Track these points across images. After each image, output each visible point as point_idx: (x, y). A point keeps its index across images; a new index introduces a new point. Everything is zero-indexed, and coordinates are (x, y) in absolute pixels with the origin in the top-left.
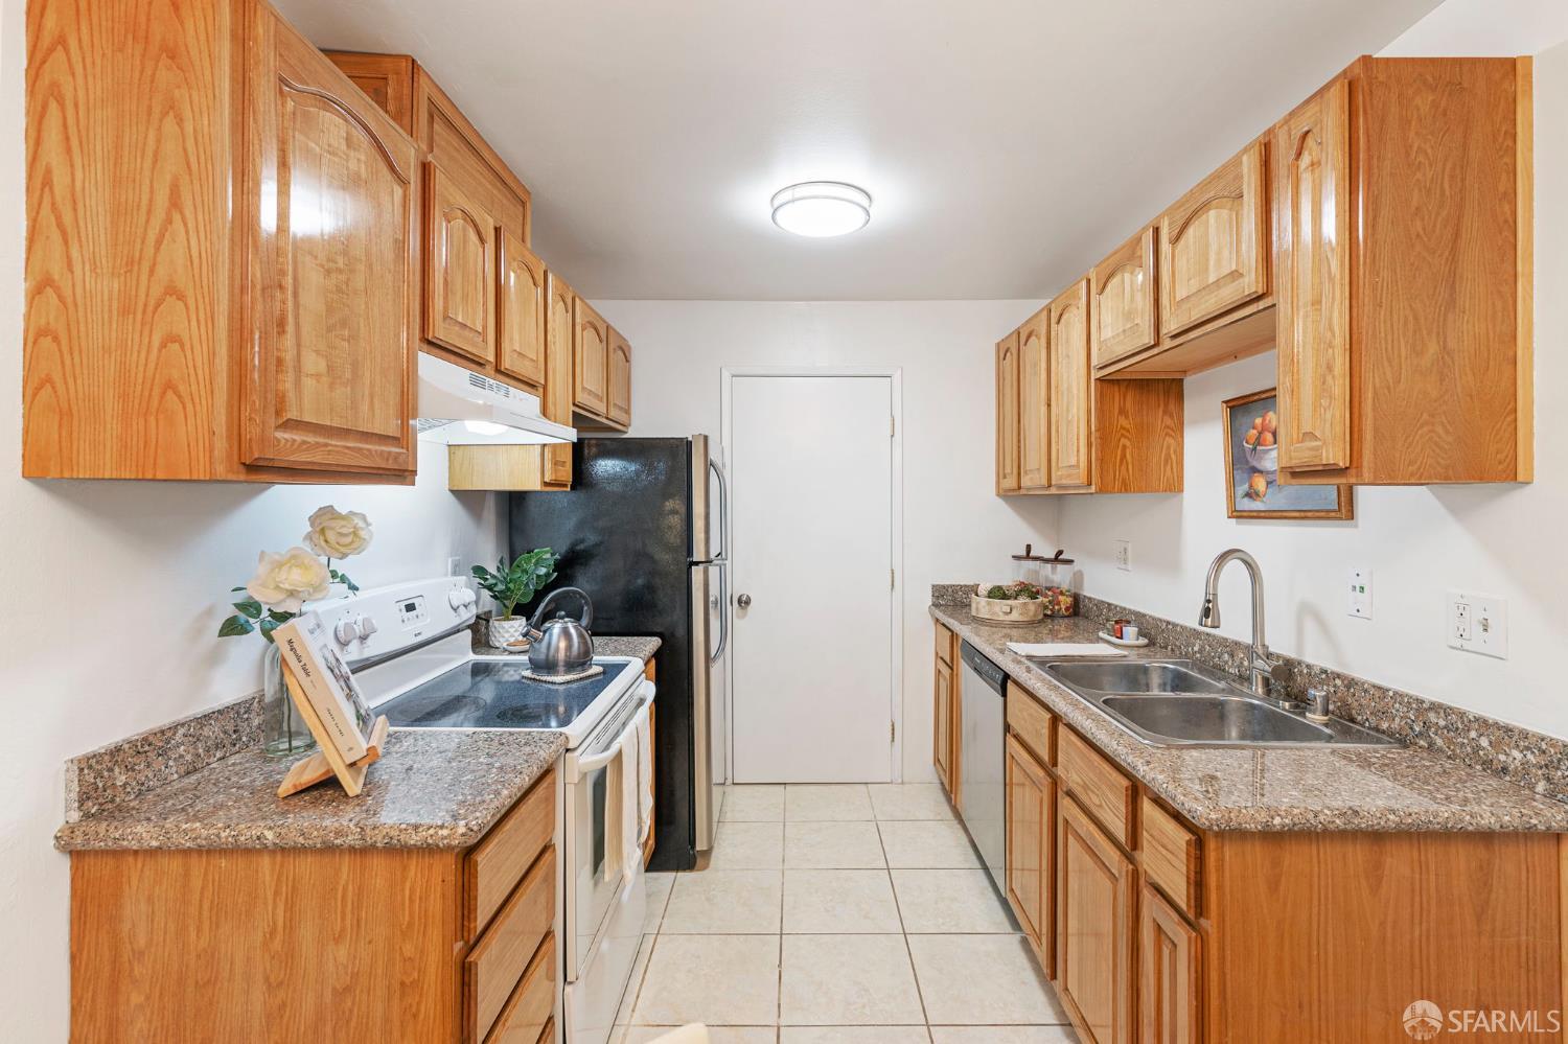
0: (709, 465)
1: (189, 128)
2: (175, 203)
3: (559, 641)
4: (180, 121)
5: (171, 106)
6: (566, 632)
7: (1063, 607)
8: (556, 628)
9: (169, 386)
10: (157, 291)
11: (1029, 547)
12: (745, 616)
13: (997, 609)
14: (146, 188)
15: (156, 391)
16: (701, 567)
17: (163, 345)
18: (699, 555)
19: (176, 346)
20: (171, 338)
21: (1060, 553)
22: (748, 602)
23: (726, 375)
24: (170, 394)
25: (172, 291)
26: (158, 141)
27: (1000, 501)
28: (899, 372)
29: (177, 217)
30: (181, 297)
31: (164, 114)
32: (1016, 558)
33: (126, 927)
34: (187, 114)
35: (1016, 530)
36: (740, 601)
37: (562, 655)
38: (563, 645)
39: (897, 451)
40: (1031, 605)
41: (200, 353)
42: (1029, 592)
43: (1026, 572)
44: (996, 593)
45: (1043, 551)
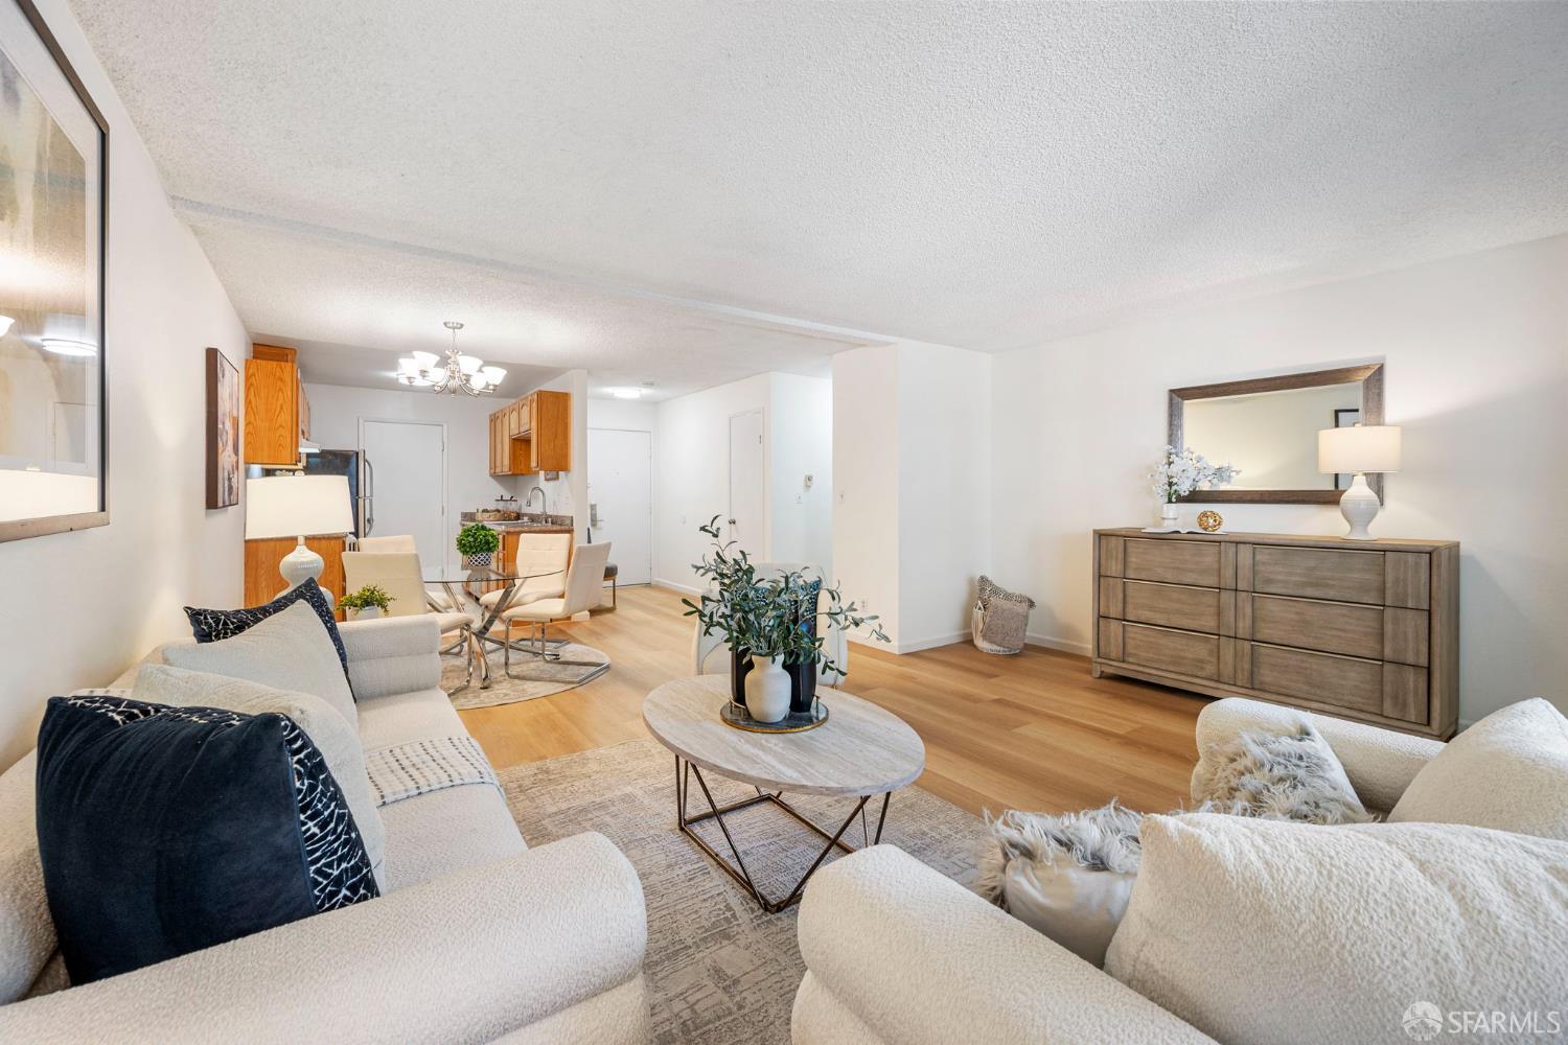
0: (365, 460)
1: (284, 394)
2: (282, 408)
4: (282, 393)
5: (280, 389)
7: (513, 517)
9: (281, 445)
10: (278, 425)
11: (502, 497)
13: (485, 516)
14: (274, 405)
15: (278, 446)
16: (362, 499)
17: (279, 437)
19: (282, 437)
21: (511, 498)
22: (372, 521)
23: (361, 421)
24: (281, 447)
25: (281, 426)
26: (277, 397)
27: (492, 480)
28: (446, 424)
31: (279, 392)
32: (498, 501)
34: (284, 390)
35: (498, 490)
39: (445, 457)
40: (498, 515)
41: (289, 439)
42: (498, 511)
43: (501, 505)
44: (485, 511)
45: (506, 497)
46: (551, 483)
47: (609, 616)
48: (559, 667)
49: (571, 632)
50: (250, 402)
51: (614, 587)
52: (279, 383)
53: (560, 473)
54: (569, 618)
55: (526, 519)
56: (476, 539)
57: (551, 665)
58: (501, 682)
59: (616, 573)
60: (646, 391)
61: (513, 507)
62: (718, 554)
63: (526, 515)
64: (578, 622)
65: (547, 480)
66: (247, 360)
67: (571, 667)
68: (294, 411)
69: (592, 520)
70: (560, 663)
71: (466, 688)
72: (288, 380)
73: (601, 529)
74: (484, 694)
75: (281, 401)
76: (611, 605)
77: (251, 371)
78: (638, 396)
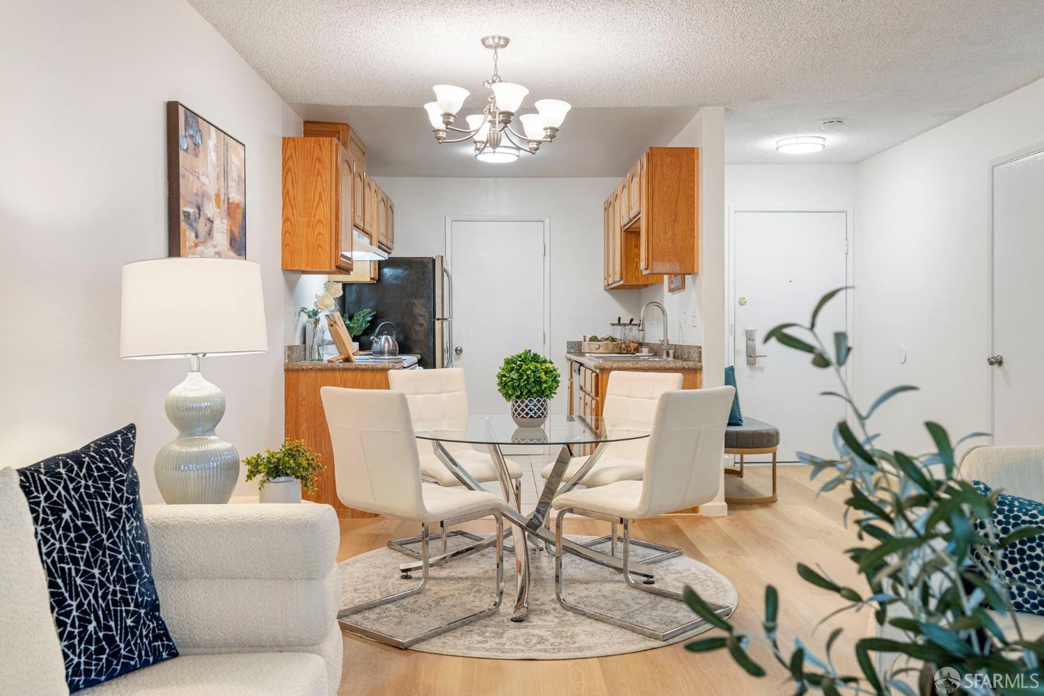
0: (443, 270)
1: (324, 179)
2: (320, 198)
3: (385, 343)
4: (321, 177)
5: (319, 173)
6: (387, 339)
7: (633, 349)
8: (383, 338)
9: (319, 246)
10: (316, 221)
11: (619, 319)
12: (459, 358)
13: (592, 347)
14: (313, 194)
15: (316, 248)
16: (440, 321)
17: (317, 235)
18: (438, 315)
19: (321, 236)
20: (320, 234)
21: (632, 320)
22: (461, 351)
23: (448, 220)
24: (319, 248)
25: (320, 221)
26: (316, 183)
27: (607, 295)
28: (548, 219)
29: (321, 203)
30: (322, 223)
31: (317, 175)
32: (613, 325)
33: (300, 392)
34: (323, 175)
35: (615, 309)
36: (456, 350)
37: (386, 349)
38: (387, 345)
39: (547, 265)
40: (611, 345)
41: (327, 237)
42: (613, 340)
43: (618, 333)
44: (594, 339)
45: (625, 320)
46: (677, 295)
47: (761, 513)
48: (647, 599)
49: (690, 534)
50: (288, 193)
51: (774, 462)
52: (318, 166)
53: (687, 277)
54: (695, 510)
55: (645, 351)
56: (521, 375)
57: (635, 592)
58: (546, 612)
59: (777, 443)
60: (833, 140)
61: (634, 334)
62: (844, 430)
63: (647, 345)
64: (708, 518)
65: (671, 290)
66: (286, 141)
67: (666, 602)
68: (334, 200)
69: (749, 356)
70: (652, 592)
71: (491, 614)
72: (327, 161)
73: (762, 369)
74: (513, 632)
75: (319, 189)
76: (768, 493)
77: (288, 152)
78: (819, 148)
